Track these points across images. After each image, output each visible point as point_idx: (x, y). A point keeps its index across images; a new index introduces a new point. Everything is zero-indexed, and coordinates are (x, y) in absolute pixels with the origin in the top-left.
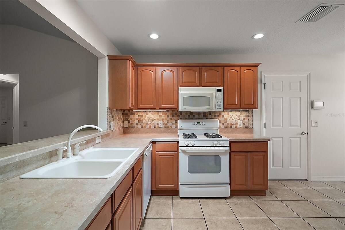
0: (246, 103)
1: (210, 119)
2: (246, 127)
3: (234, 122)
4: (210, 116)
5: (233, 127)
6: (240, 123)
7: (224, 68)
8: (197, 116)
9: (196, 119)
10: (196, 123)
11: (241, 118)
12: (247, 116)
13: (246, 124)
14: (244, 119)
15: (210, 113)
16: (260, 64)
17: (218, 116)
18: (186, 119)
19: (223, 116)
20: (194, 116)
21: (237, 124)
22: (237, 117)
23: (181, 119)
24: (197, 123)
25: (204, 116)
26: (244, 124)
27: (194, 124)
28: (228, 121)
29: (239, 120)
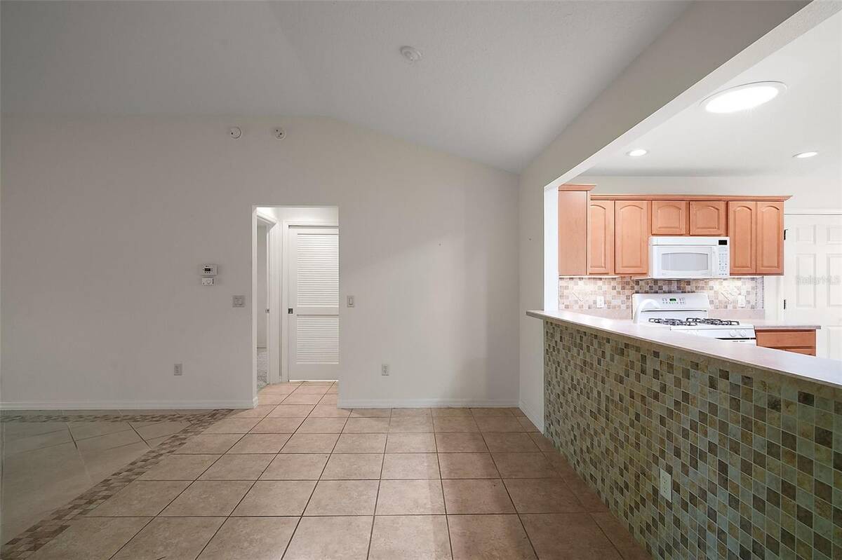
0: (765, 264)
1: (689, 292)
2: (753, 307)
3: (731, 298)
4: (688, 288)
5: (730, 307)
6: (741, 301)
7: (727, 204)
8: (665, 288)
9: (665, 292)
10: (669, 301)
11: (744, 292)
12: (753, 288)
13: (753, 303)
14: (748, 293)
15: (688, 282)
16: (789, 197)
17: (703, 288)
18: (647, 292)
19: (712, 288)
20: (660, 288)
21: (735, 302)
22: (736, 290)
23: (637, 292)
24: (671, 300)
25: (679, 288)
26: (748, 302)
27: (665, 301)
28: (721, 298)
29: (740, 294)
